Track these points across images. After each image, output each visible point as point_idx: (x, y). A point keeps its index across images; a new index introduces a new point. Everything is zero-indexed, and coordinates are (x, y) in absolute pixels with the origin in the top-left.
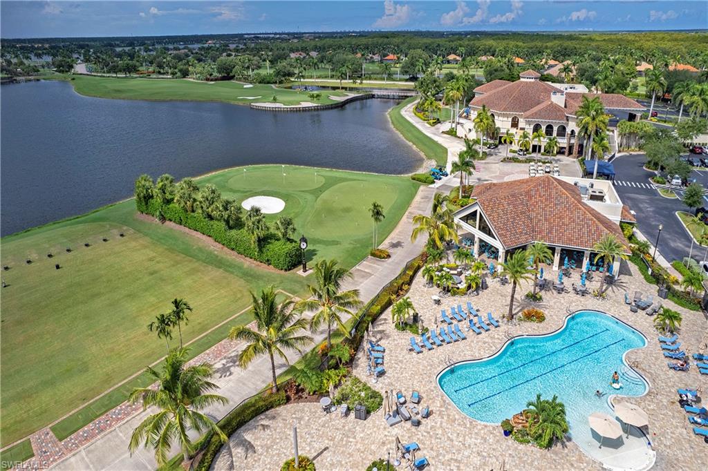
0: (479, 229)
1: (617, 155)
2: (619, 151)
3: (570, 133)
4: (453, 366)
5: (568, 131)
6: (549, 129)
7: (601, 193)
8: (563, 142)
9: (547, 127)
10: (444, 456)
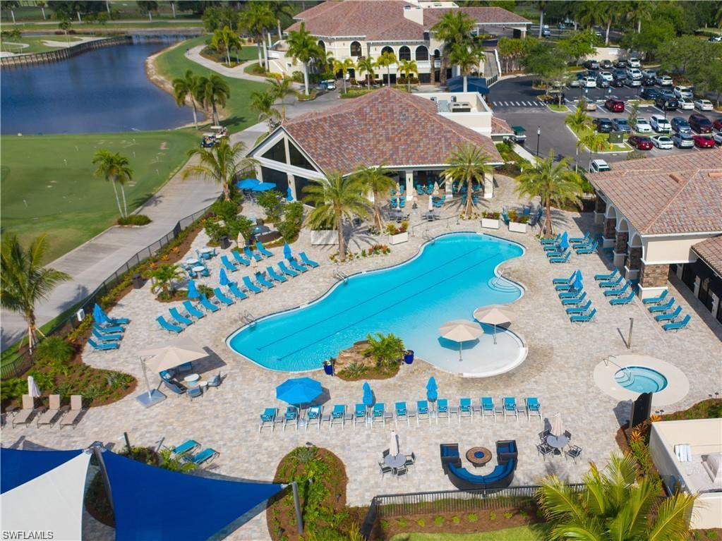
0: (292, 164)
1: (500, 78)
2: (503, 75)
3: (433, 54)
4: (253, 323)
5: (431, 52)
6: (405, 53)
7: (467, 105)
8: (424, 67)
9: (401, 50)
10: (236, 419)
